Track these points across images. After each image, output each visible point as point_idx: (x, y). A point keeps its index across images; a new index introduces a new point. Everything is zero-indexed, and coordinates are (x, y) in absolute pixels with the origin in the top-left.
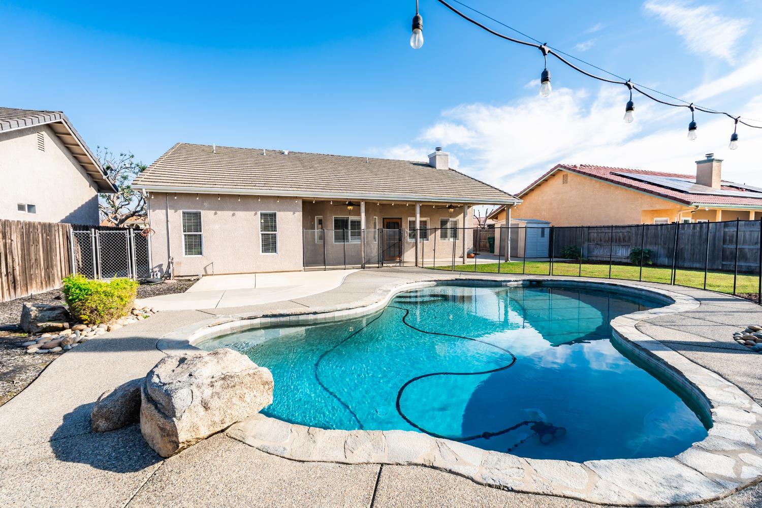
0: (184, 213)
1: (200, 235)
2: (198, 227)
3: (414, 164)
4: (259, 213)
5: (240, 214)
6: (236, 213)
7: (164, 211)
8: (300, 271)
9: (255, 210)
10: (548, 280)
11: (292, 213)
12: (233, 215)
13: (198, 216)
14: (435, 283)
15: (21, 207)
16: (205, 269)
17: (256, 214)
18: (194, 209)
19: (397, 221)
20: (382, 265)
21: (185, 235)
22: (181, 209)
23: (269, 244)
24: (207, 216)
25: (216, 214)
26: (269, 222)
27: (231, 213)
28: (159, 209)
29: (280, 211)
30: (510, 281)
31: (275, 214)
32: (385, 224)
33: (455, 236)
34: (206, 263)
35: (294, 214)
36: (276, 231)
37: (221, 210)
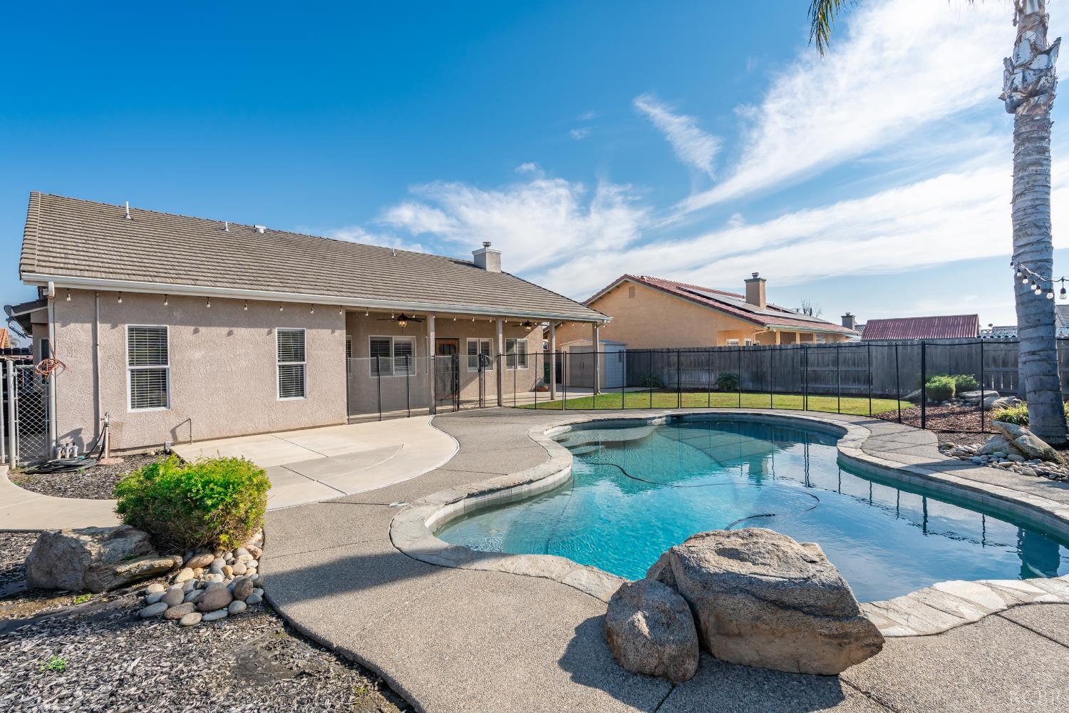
0: (131, 330)
1: (164, 371)
2: (162, 356)
4: (276, 331)
5: (241, 332)
6: (235, 330)
7: (89, 326)
8: (342, 424)
9: (270, 326)
11: (330, 331)
12: (230, 333)
13: (161, 335)
16: (173, 432)
17: (270, 333)
18: (154, 322)
19: (453, 342)
20: (458, 407)
21: (132, 371)
22: (125, 323)
23: (293, 383)
24: (180, 337)
25: (196, 331)
26: (293, 348)
27: (225, 330)
28: (76, 321)
29: (310, 328)
30: (654, 418)
31: (302, 333)
32: (438, 346)
33: (523, 362)
34: (174, 421)
35: (333, 332)
36: (304, 360)
37: (205, 326)
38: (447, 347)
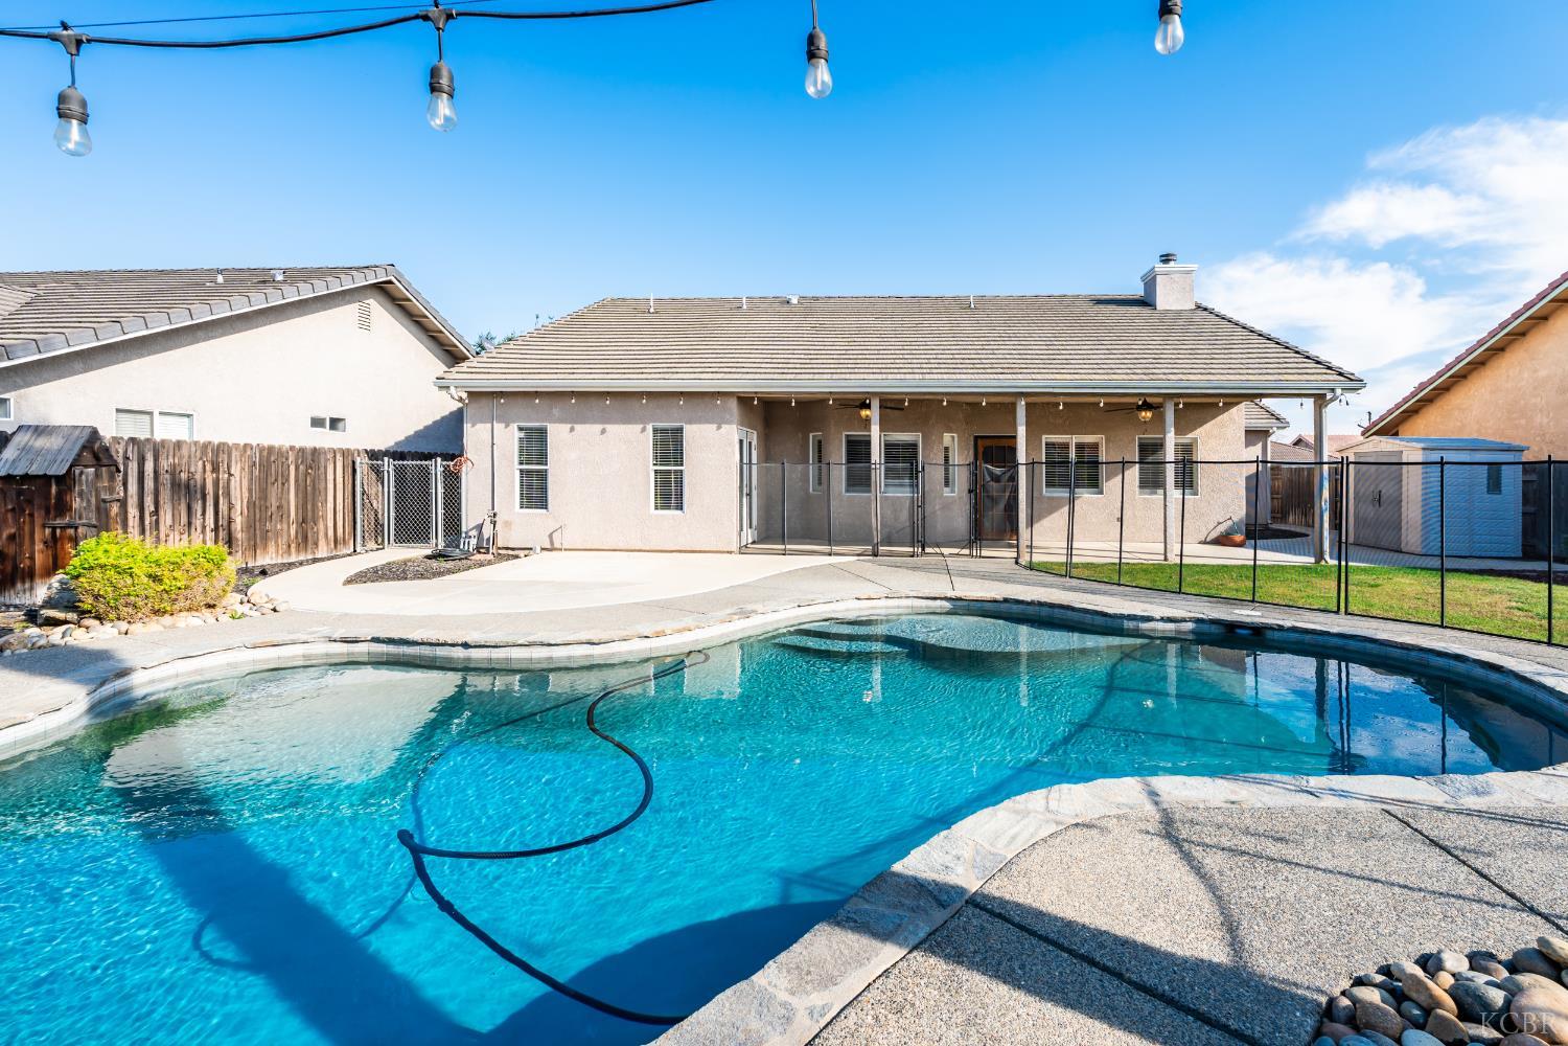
0: (520, 429)
1: (546, 471)
2: (542, 457)
3: (1099, 302)
4: (650, 428)
5: (614, 429)
6: (609, 427)
7: (489, 425)
8: (731, 552)
9: (643, 421)
10: (1281, 628)
11: (715, 426)
12: (603, 431)
13: (541, 434)
14: (947, 605)
15: (317, 422)
16: (551, 536)
17: (644, 430)
18: (538, 421)
20: (923, 550)
21: (521, 471)
22: (514, 422)
23: (670, 493)
24: (557, 433)
25: (572, 429)
26: (670, 448)
27: (598, 427)
28: (482, 422)
29: (690, 422)
31: (680, 430)
32: (981, 450)
34: (553, 526)
35: (719, 428)
36: (682, 465)
37: (581, 423)
38: (995, 452)
